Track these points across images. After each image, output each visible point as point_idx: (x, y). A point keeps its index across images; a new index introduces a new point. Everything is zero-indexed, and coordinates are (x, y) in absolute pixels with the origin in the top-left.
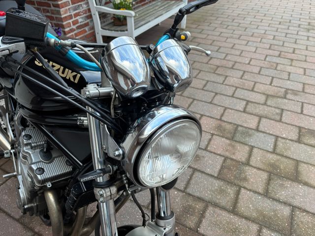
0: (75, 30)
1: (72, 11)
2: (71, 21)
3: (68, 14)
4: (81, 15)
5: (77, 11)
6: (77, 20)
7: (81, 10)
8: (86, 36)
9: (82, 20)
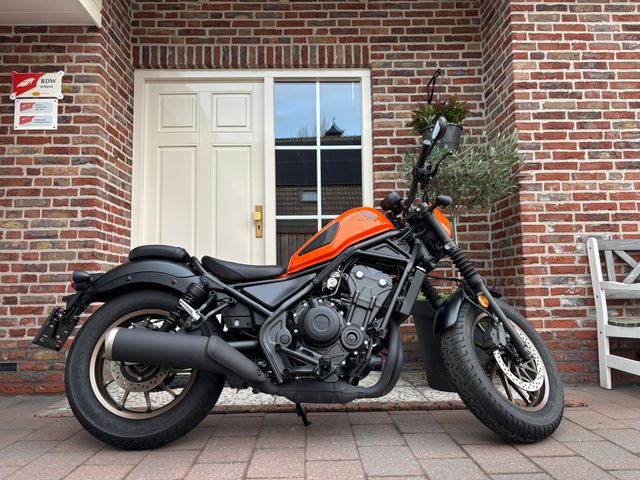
0: (548, 315)
1: (548, 283)
2: (542, 298)
3: (540, 286)
4: (569, 294)
5: (561, 286)
6: (558, 299)
7: (571, 285)
8: (573, 333)
9: (570, 303)
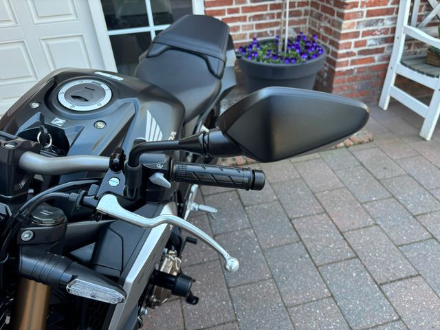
0: (354, 55)
1: (361, 27)
2: (353, 41)
3: (354, 30)
4: (376, 35)
5: (371, 28)
7: (380, 27)
8: (370, 68)
9: (374, 43)
